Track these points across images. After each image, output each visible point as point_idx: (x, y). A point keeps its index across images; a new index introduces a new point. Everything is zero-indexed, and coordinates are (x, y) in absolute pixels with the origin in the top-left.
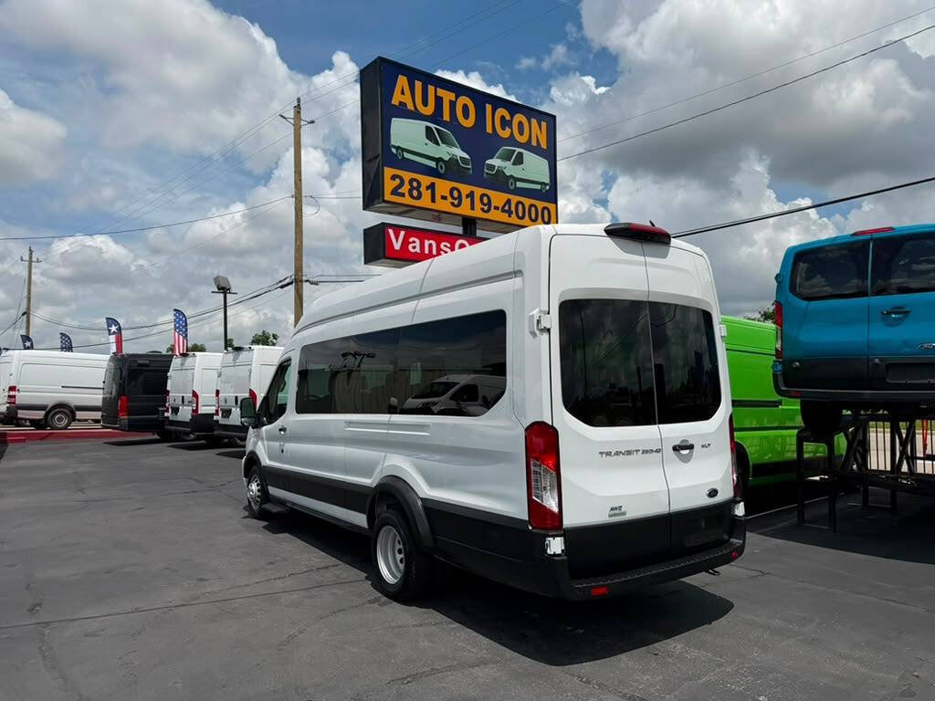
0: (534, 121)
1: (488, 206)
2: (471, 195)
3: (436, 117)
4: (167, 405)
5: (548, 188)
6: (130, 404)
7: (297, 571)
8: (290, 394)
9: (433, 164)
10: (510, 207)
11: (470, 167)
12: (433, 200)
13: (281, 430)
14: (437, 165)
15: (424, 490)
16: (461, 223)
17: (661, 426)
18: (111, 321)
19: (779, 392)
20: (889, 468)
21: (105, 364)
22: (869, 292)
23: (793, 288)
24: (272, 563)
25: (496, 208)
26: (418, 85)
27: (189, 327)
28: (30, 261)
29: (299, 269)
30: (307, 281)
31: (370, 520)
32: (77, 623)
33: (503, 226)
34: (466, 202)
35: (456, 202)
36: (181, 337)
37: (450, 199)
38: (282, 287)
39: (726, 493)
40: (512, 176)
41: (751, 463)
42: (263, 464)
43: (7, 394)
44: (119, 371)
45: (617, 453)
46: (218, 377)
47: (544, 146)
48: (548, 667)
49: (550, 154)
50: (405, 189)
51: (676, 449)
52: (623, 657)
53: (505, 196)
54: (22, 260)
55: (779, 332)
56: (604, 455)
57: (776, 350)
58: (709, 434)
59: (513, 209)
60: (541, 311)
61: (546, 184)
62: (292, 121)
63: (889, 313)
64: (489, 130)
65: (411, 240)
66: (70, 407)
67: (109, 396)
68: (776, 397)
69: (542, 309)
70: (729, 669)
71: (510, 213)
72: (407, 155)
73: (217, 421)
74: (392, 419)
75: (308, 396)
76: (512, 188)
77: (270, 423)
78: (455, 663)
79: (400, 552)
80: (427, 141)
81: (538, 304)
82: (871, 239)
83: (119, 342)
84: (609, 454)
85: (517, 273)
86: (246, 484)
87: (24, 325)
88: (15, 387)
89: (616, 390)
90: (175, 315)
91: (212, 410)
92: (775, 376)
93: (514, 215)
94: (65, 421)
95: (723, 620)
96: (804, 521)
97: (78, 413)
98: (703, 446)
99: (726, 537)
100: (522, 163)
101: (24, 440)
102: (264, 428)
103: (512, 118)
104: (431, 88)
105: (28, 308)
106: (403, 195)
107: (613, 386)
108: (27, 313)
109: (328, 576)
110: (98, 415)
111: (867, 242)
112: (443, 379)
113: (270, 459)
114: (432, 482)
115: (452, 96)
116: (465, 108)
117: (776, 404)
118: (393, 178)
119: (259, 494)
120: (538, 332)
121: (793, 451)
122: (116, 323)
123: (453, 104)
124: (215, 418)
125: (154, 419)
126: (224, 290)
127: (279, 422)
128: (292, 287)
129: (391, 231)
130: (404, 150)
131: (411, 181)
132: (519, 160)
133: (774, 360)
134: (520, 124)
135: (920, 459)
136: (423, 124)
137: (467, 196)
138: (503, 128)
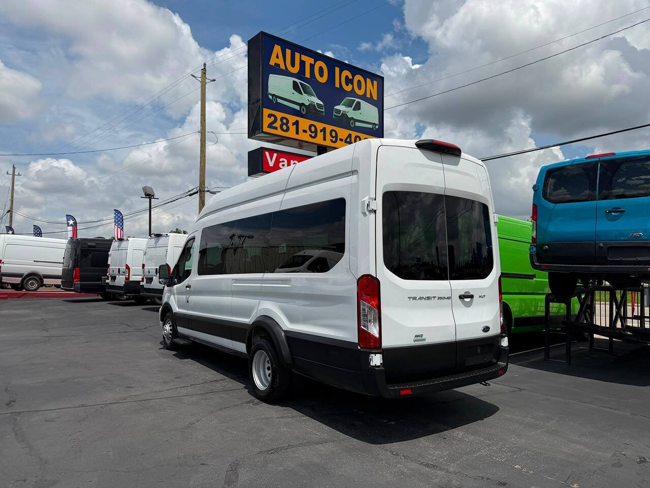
0: (368, 80)
1: (336, 138)
2: (324, 130)
3: (301, 75)
4: (108, 274)
5: (377, 127)
6: (82, 273)
7: (196, 383)
8: (193, 263)
9: (298, 108)
10: (350, 139)
11: (323, 110)
12: (297, 133)
13: (187, 287)
14: (300, 109)
15: (287, 325)
16: (316, 150)
17: (450, 281)
18: (69, 217)
19: (534, 266)
20: (608, 325)
21: (65, 246)
22: (597, 198)
23: (545, 195)
24: (179, 378)
25: (341, 140)
26: (288, 52)
27: (124, 221)
28: (14, 175)
29: (202, 182)
30: (208, 191)
31: (248, 348)
32: (41, 413)
34: (320, 135)
35: (313, 135)
36: (119, 229)
37: (309, 133)
38: (190, 195)
39: (495, 330)
40: (352, 118)
41: (513, 318)
42: (174, 311)
44: (75, 251)
45: (421, 298)
46: (144, 255)
47: (375, 98)
48: (370, 445)
49: (379, 104)
50: (278, 124)
51: (461, 297)
52: (422, 439)
53: (347, 132)
54: (8, 174)
55: (535, 225)
56: (411, 299)
57: (533, 237)
58: (484, 288)
59: (353, 141)
60: (370, 198)
61: (376, 125)
62: (200, 79)
63: (610, 212)
64: (337, 85)
65: (281, 160)
66: (40, 276)
67: (67, 268)
68: (532, 271)
69: (371, 197)
70: (495, 448)
71: (351, 143)
72: (279, 101)
73: (143, 286)
74: (265, 276)
75: (207, 264)
76: (352, 126)
77: (179, 282)
78: (305, 441)
79: (268, 369)
80: (294, 91)
81: (368, 193)
82: (599, 161)
83: (75, 231)
84: (415, 298)
85: (354, 172)
86: (162, 325)
87: (8, 219)
88: (1, 260)
89: (421, 263)
90: (115, 214)
91: (139, 278)
92: (531, 256)
94: (36, 285)
95: (491, 418)
96: (549, 358)
97: (45, 280)
98: (480, 297)
99: (495, 361)
100: (360, 109)
101: (7, 298)
102: (175, 286)
103: (353, 77)
104: (297, 55)
105: (12, 208)
106: (276, 128)
107: (419, 260)
108: (10, 211)
109: (218, 386)
110: (59, 282)
111: (597, 162)
112: (301, 253)
113: (179, 307)
114: (292, 319)
115: (312, 61)
116: (321, 69)
117: (531, 277)
118: (270, 116)
119: (171, 332)
120: (367, 213)
121: (543, 311)
122: (74, 219)
123: (312, 66)
124: (141, 283)
125: (98, 284)
126: (149, 196)
127: (186, 282)
128: (197, 195)
129: (267, 153)
130: (277, 97)
131: (282, 119)
132: (358, 107)
133: (531, 245)
134: (359, 82)
135: (630, 318)
136: (291, 80)
137: (321, 131)
138: (347, 85)
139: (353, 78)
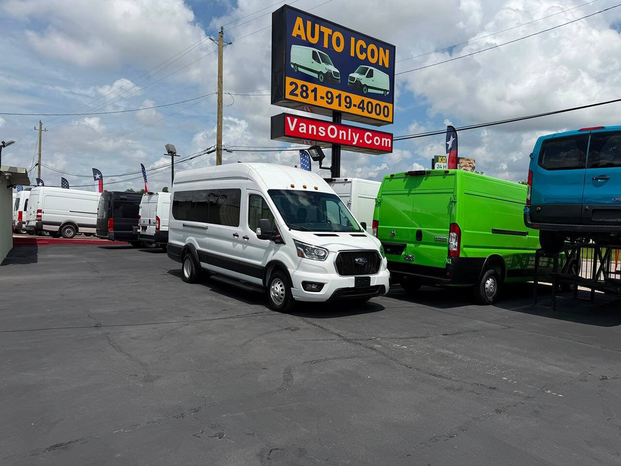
0: (381, 49)
1: (350, 104)
2: (339, 96)
3: (319, 45)
4: (139, 224)
5: (388, 93)
6: (115, 223)
9: (316, 76)
10: (363, 105)
11: (339, 78)
12: (315, 99)
14: (318, 77)
16: (332, 115)
18: (96, 171)
19: (527, 225)
21: (99, 198)
22: (586, 166)
23: (540, 162)
25: (355, 106)
26: (309, 24)
28: (41, 130)
29: (219, 141)
30: (225, 150)
33: (358, 117)
34: (336, 101)
35: (330, 101)
37: (326, 99)
38: (208, 153)
40: (365, 85)
41: (507, 269)
43: (36, 214)
47: (387, 66)
49: (390, 71)
50: (298, 91)
53: (360, 98)
55: (530, 189)
57: (527, 199)
59: (365, 106)
61: (387, 91)
62: (217, 42)
63: (597, 179)
64: (352, 54)
65: (301, 124)
66: (75, 224)
67: (102, 218)
68: (525, 229)
71: (363, 109)
72: (300, 69)
76: (365, 92)
78: (338, 356)
80: (313, 61)
82: (590, 133)
83: (101, 185)
87: (38, 172)
88: (41, 210)
92: (525, 215)
93: (365, 111)
94: (72, 233)
97: (80, 228)
100: (372, 77)
104: (317, 26)
105: (40, 161)
106: (297, 95)
108: (38, 164)
110: (94, 230)
111: (587, 135)
115: (330, 31)
116: (338, 39)
117: (524, 234)
118: (291, 84)
121: (533, 265)
122: (100, 173)
123: (330, 37)
125: (130, 234)
126: (172, 153)
128: (215, 153)
129: (289, 119)
130: (298, 66)
131: (302, 86)
132: (371, 75)
133: (525, 206)
134: (373, 51)
135: (613, 273)
136: (311, 49)
137: (337, 97)
138: (361, 54)
139: (367, 47)
